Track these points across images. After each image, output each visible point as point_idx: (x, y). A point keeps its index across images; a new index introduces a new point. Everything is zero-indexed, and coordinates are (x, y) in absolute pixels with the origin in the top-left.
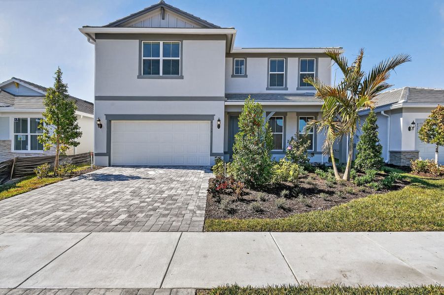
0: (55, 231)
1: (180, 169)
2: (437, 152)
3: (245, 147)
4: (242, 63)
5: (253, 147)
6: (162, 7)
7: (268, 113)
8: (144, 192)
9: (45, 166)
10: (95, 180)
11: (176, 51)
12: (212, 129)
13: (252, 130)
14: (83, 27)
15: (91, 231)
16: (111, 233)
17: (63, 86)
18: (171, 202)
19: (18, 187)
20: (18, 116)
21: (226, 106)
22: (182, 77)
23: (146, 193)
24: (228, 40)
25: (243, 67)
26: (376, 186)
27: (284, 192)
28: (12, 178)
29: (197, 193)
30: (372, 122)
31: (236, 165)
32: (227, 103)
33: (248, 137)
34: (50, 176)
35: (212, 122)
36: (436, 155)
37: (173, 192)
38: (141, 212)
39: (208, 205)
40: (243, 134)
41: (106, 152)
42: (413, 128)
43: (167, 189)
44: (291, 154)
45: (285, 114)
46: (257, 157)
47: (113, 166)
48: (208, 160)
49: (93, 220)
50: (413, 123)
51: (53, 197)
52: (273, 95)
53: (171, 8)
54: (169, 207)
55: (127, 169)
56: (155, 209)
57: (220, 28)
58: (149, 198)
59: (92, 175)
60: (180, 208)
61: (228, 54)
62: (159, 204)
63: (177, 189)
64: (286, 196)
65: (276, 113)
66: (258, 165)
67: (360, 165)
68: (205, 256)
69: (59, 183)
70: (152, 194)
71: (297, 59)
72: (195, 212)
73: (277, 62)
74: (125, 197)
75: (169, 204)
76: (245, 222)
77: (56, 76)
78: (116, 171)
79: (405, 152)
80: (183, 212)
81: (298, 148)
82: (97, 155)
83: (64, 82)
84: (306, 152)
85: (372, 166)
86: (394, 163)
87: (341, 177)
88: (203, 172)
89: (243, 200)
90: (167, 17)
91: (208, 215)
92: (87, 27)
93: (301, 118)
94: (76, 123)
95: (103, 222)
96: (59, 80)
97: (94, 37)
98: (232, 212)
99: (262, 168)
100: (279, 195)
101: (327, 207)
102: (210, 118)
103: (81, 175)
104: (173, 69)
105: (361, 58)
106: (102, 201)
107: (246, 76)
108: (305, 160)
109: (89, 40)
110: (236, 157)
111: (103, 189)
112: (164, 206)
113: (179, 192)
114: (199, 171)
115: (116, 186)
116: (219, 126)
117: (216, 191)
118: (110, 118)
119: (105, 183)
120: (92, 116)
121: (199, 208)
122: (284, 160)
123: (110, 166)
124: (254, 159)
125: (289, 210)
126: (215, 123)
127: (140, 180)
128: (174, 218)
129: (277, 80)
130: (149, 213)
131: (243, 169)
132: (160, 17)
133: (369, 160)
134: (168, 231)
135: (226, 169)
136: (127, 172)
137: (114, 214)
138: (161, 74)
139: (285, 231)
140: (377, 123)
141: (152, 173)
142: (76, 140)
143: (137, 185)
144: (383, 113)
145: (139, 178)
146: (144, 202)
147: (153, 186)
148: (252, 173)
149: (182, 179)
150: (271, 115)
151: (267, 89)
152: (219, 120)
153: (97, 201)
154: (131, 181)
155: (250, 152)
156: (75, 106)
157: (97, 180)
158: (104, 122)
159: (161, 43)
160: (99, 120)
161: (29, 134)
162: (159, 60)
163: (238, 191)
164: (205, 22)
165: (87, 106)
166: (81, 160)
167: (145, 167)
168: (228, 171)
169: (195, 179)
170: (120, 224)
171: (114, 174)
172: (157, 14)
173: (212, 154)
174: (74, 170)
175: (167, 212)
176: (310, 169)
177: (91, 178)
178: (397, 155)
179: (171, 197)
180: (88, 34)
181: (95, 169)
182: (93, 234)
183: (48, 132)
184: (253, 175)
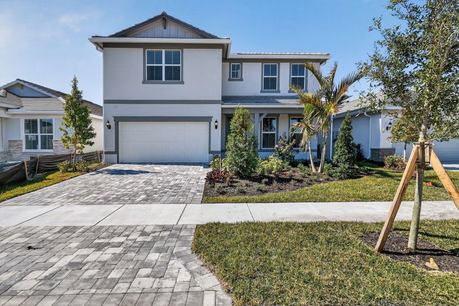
0: (98, 204)
1: (182, 165)
2: (405, 149)
3: (236, 145)
4: (238, 67)
5: (241, 145)
6: (164, 18)
7: (261, 115)
8: (154, 182)
9: (66, 163)
10: (111, 174)
11: (177, 58)
12: (210, 129)
13: (241, 132)
14: (92, 37)
15: (124, 204)
16: (138, 205)
17: (78, 92)
18: (177, 188)
19: (49, 179)
20: (28, 118)
21: (223, 109)
22: (183, 83)
23: (156, 183)
24: (225, 48)
25: (239, 71)
26: (339, 176)
27: (264, 180)
28: (38, 173)
29: (197, 182)
30: (348, 124)
31: (228, 159)
32: (223, 106)
33: (238, 137)
34: (70, 172)
35: (210, 123)
36: (405, 152)
37: (178, 182)
38: (156, 194)
39: (206, 189)
40: (234, 135)
41: (114, 151)
42: (390, 127)
43: (172, 180)
44: (279, 152)
45: (278, 115)
46: (245, 153)
47: (121, 163)
48: (207, 157)
49: (122, 198)
50: (390, 124)
51: (83, 185)
52: (266, 97)
53: (172, 19)
54: (175, 191)
55: (135, 165)
56: (165, 192)
58: (159, 186)
59: (106, 170)
60: (184, 191)
61: (225, 59)
62: (168, 190)
63: (180, 179)
64: (266, 183)
65: (268, 115)
66: (245, 160)
67: (337, 160)
68: (202, 214)
69: (82, 177)
70: (161, 183)
71: (289, 64)
72: (196, 194)
73: (270, 66)
74: (141, 185)
75: (176, 189)
76: (231, 198)
77: (72, 84)
78: (126, 167)
79: (383, 149)
80: (187, 194)
81: (284, 146)
82: (106, 153)
83: (79, 89)
84: (292, 149)
85: (346, 161)
86: (374, 159)
87: (317, 170)
88: (202, 167)
89: (232, 186)
90: (168, 27)
91: (205, 194)
92: (96, 37)
93: (292, 119)
94: (90, 125)
95: (129, 199)
96: (75, 87)
97: (102, 46)
98: (223, 193)
99: (248, 162)
100: (260, 182)
101: (294, 190)
102: (208, 119)
103: (96, 170)
104: (174, 75)
105: (335, 70)
106: (122, 187)
107: (241, 80)
108: (290, 156)
109: (97, 48)
110: (229, 153)
111: (120, 180)
112: (172, 190)
113: (182, 182)
114: (200, 167)
115: (130, 178)
116: (216, 127)
117: (211, 179)
118: (118, 120)
119: (120, 176)
120: (102, 118)
121: (198, 191)
122: (272, 157)
123: (118, 163)
124: (242, 155)
125: (266, 192)
126: (213, 124)
127: (148, 174)
128: (180, 197)
129: (270, 83)
130: (162, 195)
131: (233, 163)
132: (162, 27)
133: (344, 156)
134: (177, 203)
135: (222, 164)
136: (136, 168)
137: (136, 195)
138: (164, 79)
139: (258, 202)
140: (352, 124)
141: (157, 168)
142: (91, 140)
143: (147, 178)
144: (365, 114)
145: (148, 172)
146: (156, 188)
147: (161, 178)
148: (240, 166)
149: (185, 173)
150: (263, 116)
151: (262, 92)
152: (216, 122)
153: (120, 188)
154: (140, 175)
155: (239, 149)
156: (89, 110)
157: (112, 174)
158: (112, 124)
159: (164, 51)
160: (108, 122)
161: (39, 134)
162: (162, 67)
163: (228, 179)
164: (203, 32)
165: (98, 109)
166: (91, 158)
167: (151, 164)
168: (223, 165)
169: (196, 173)
170: (143, 200)
171: (125, 169)
172: (159, 23)
173: (210, 152)
174: (89, 167)
175: (175, 194)
176: (294, 164)
177: (106, 172)
178: (377, 152)
179: (176, 185)
180: (96, 44)
181: (106, 165)
182: (126, 205)
183: (67, 133)
184: (241, 167)
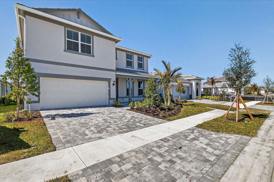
6: (78, 11)
12: (110, 86)
21: (116, 75)
22: (93, 56)
32: (117, 73)
35: (110, 82)
37: (128, 115)
41: (38, 100)
43: (123, 115)
57: (112, 35)
71: (137, 56)
72: (155, 119)
73: (129, 55)
80: (152, 119)
90: (81, 18)
104: (87, 50)
107: (117, 59)
118: (40, 75)
129: (129, 63)
132: (76, 17)
138: (80, 51)
139: (184, 118)
150: (133, 80)
159: (79, 33)
162: (78, 43)
164: (105, 29)
172: (74, 14)
173: (110, 99)
175: (148, 120)
